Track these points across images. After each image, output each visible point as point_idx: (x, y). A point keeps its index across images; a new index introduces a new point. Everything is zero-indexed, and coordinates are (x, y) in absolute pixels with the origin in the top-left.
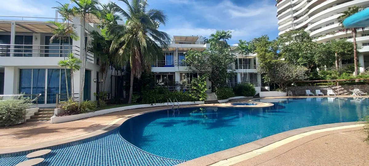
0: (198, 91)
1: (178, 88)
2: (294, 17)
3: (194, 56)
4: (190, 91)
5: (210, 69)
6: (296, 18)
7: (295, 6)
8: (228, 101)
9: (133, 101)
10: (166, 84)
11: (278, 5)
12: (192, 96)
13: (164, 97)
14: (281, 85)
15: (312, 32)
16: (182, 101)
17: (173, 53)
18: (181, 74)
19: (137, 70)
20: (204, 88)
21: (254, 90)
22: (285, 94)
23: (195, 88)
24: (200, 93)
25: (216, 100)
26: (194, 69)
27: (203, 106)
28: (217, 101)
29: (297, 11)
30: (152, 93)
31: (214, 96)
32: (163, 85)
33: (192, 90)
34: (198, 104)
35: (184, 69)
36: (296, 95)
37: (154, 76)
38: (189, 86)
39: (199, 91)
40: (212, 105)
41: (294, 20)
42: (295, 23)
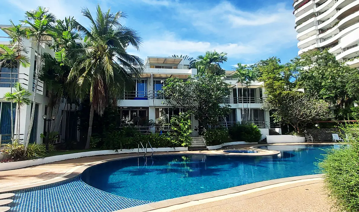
0: (179, 134)
1: (153, 129)
2: (319, 30)
3: (175, 86)
4: (169, 134)
5: (196, 104)
6: (322, 31)
7: (320, 14)
8: (221, 148)
9: (92, 145)
10: (136, 123)
11: (296, 12)
12: (171, 139)
13: (133, 142)
14: (296, 126)
15: (344, 51)
16: (157, 147)
17: (146, 81)
18: (157, 110)
19: (100, 104)
20: (188, 129)
21: (258, 134)
22: (303, 139)
23: (176, 129)
24: (182, 135)
25: (204, 145)
26: (175, 103)
27: (186, 154)
28: (206, 147)
29: (323, 22)
30: (117, 135)
31: (201, 141)
32: (131, 124)
33: (171, 132)
34: (179, 151)
35: (161, 103)
36: (319, 141)
37: (119, 111)
38: (167, 126)
39: (181, 133)
40: (197, 152)
41: (320, 33)
42: (320, 39)
